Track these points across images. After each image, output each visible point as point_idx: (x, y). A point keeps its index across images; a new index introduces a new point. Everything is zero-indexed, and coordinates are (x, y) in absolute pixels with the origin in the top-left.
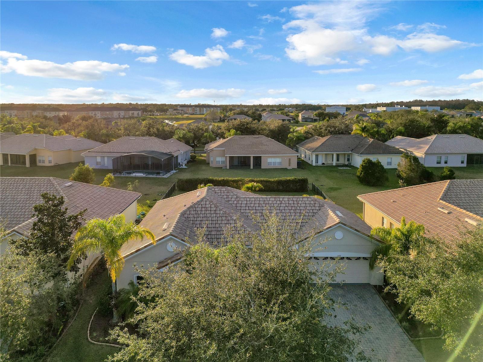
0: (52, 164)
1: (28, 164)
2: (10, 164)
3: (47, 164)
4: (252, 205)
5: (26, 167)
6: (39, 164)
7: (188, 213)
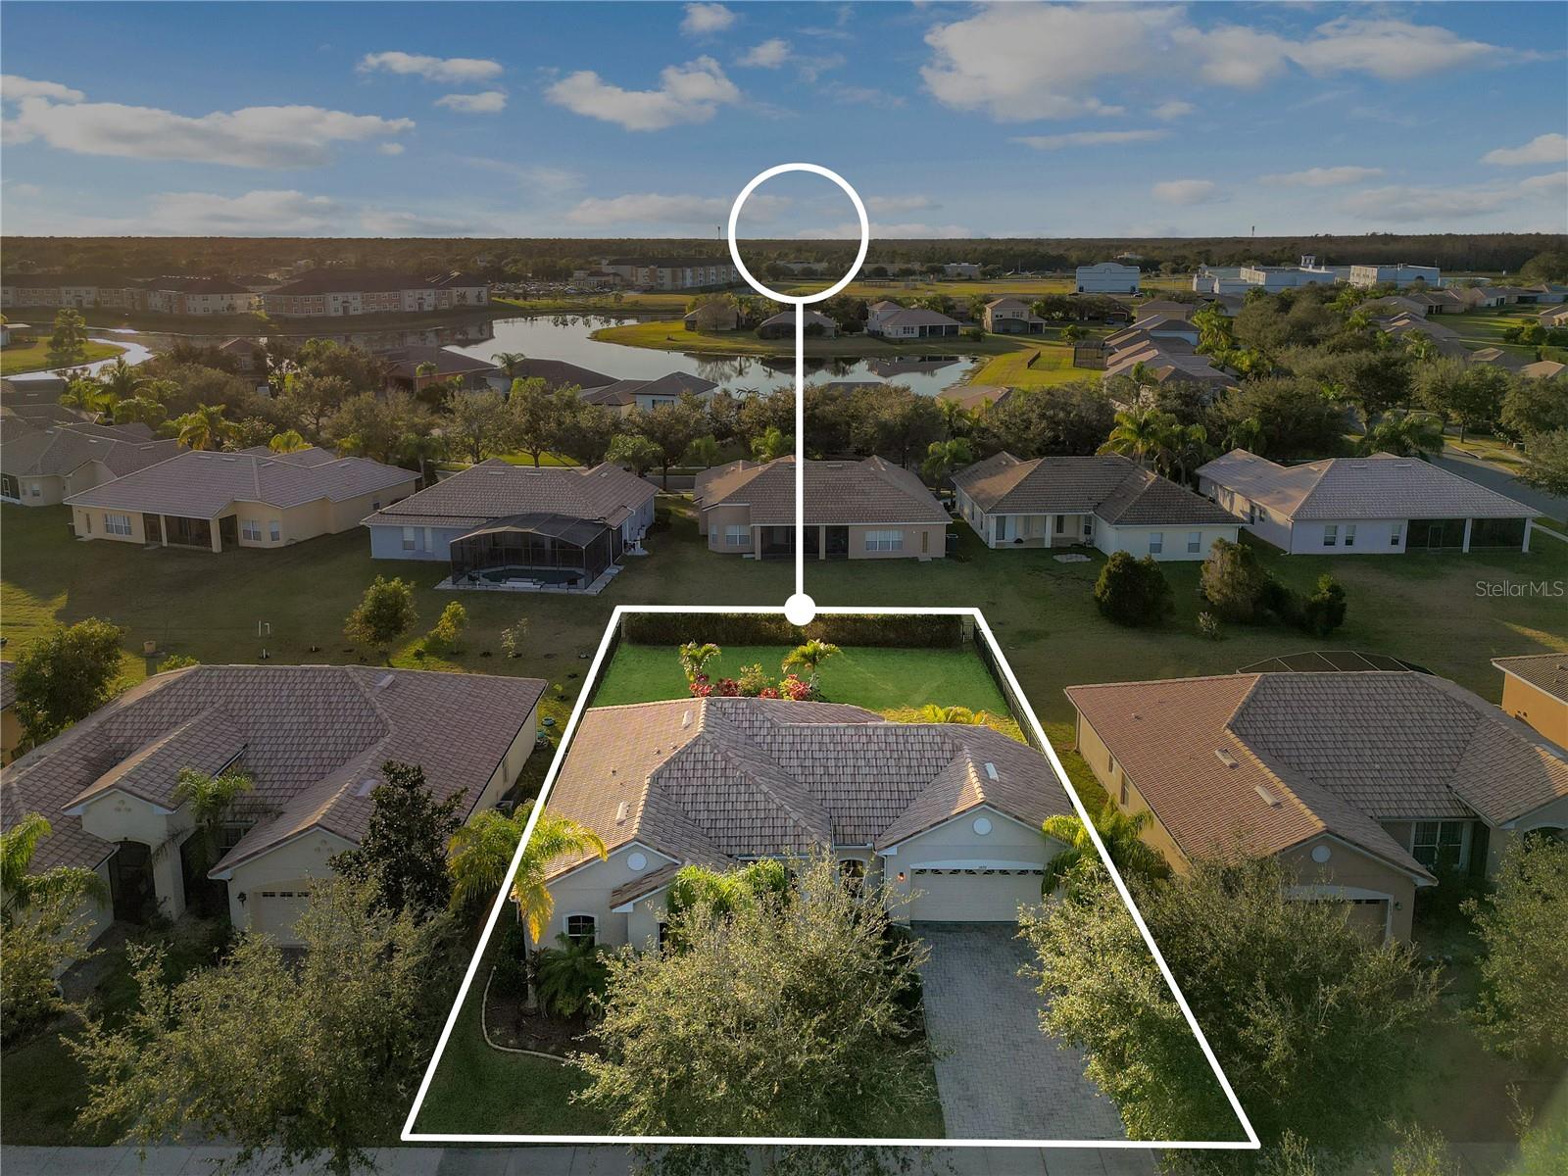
0: (281, 543)
1: (216, 545)
2: (165, 543)
3: (266, 543)
4: (805, 747)
5: (212, 552)
6: (243, 542)
7: (666, 774)
